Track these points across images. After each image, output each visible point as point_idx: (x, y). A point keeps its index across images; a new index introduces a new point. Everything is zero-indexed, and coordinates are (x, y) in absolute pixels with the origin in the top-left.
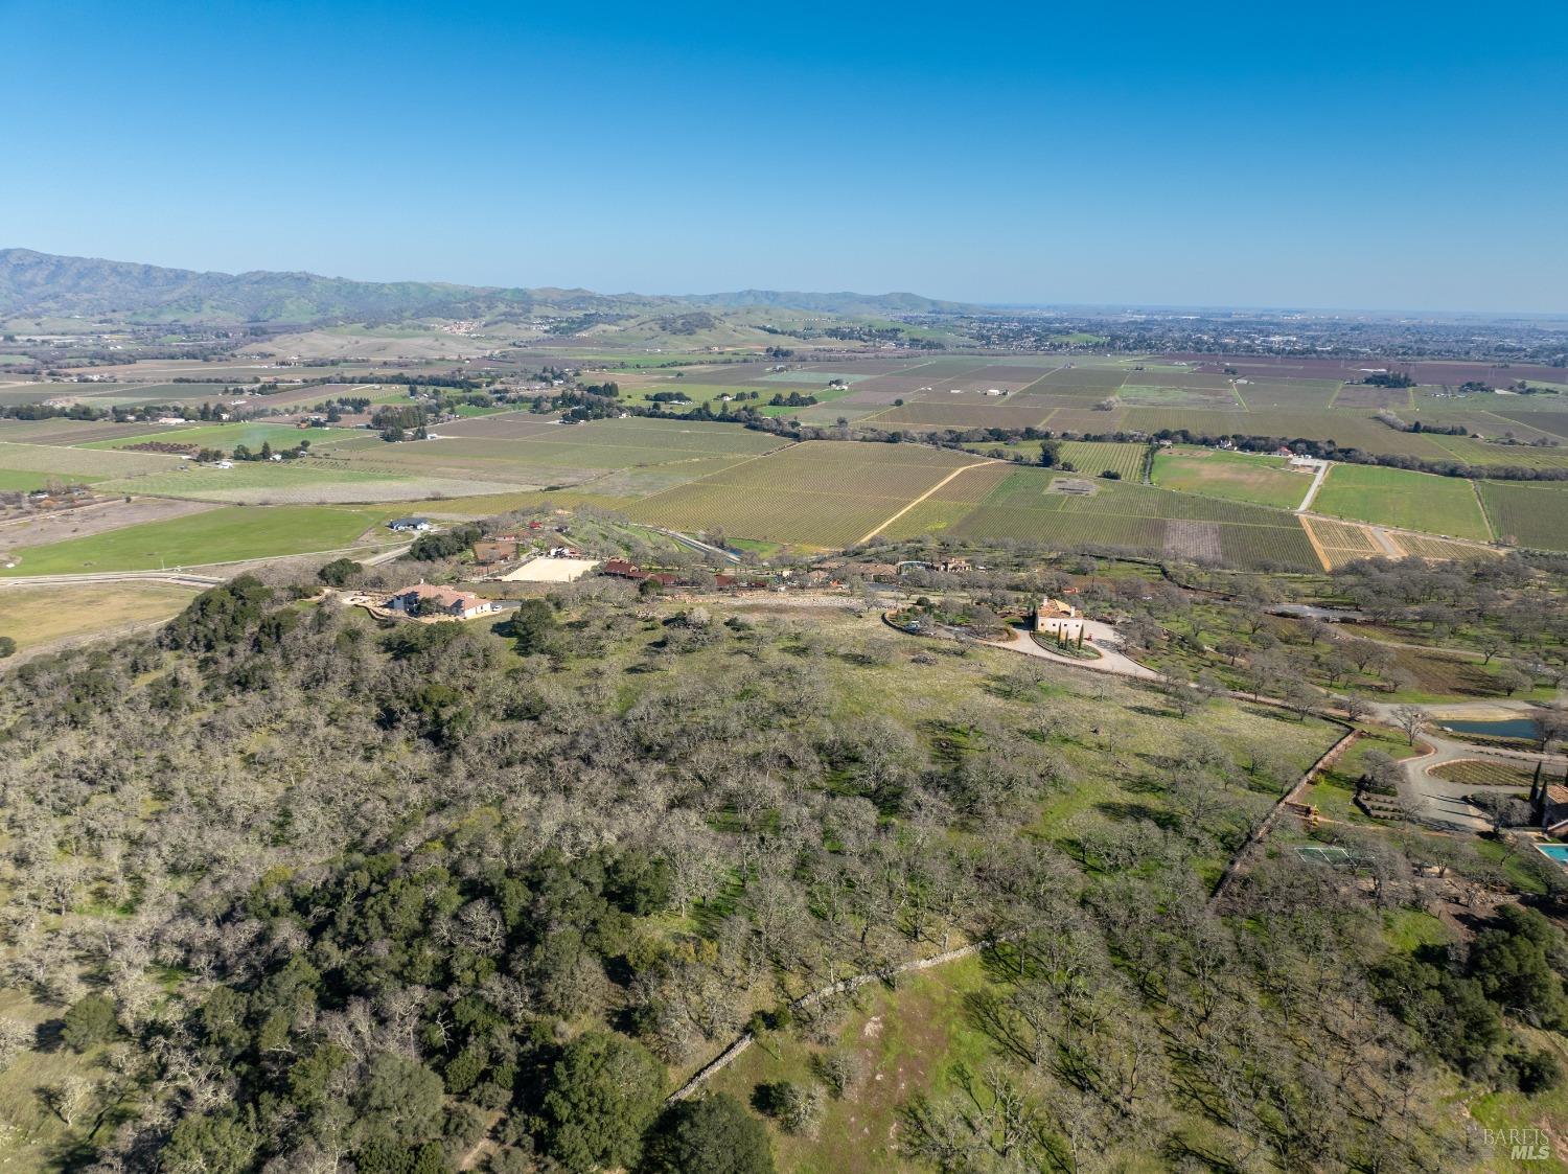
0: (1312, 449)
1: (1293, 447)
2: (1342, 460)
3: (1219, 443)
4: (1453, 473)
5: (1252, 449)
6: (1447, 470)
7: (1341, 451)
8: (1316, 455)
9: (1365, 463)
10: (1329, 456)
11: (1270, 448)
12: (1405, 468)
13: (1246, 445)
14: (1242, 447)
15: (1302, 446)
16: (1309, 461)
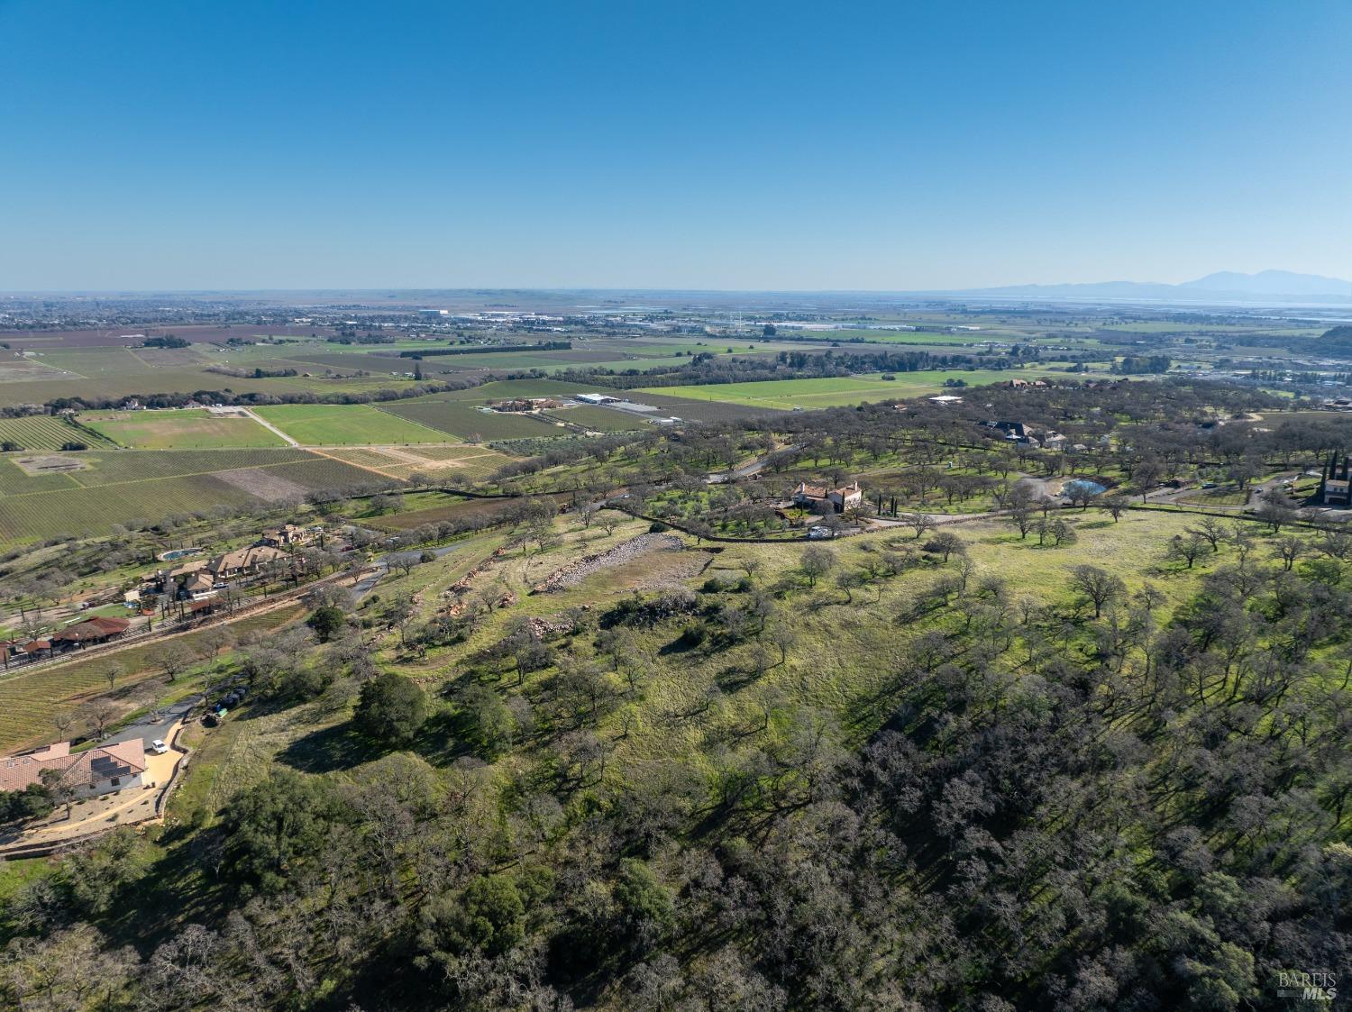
0: (216, 398)
1: (198, 398)
2: (250, 404)
3: (124, 405)
4: (347, 401)
5: (162, 406)
6: (340, 399)
7: (244, 396)
8: (225, 403)
9: (271, 403)
10: (236, 402)
11: (180, 402)
12: (305, 403)
13: (155, 402)
14: (151, 405)
15: (208, 397)
16: (218, 409)
